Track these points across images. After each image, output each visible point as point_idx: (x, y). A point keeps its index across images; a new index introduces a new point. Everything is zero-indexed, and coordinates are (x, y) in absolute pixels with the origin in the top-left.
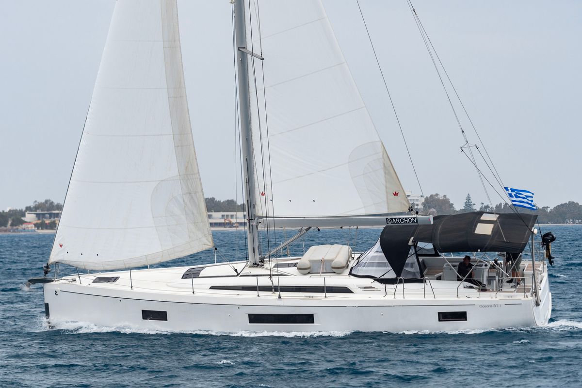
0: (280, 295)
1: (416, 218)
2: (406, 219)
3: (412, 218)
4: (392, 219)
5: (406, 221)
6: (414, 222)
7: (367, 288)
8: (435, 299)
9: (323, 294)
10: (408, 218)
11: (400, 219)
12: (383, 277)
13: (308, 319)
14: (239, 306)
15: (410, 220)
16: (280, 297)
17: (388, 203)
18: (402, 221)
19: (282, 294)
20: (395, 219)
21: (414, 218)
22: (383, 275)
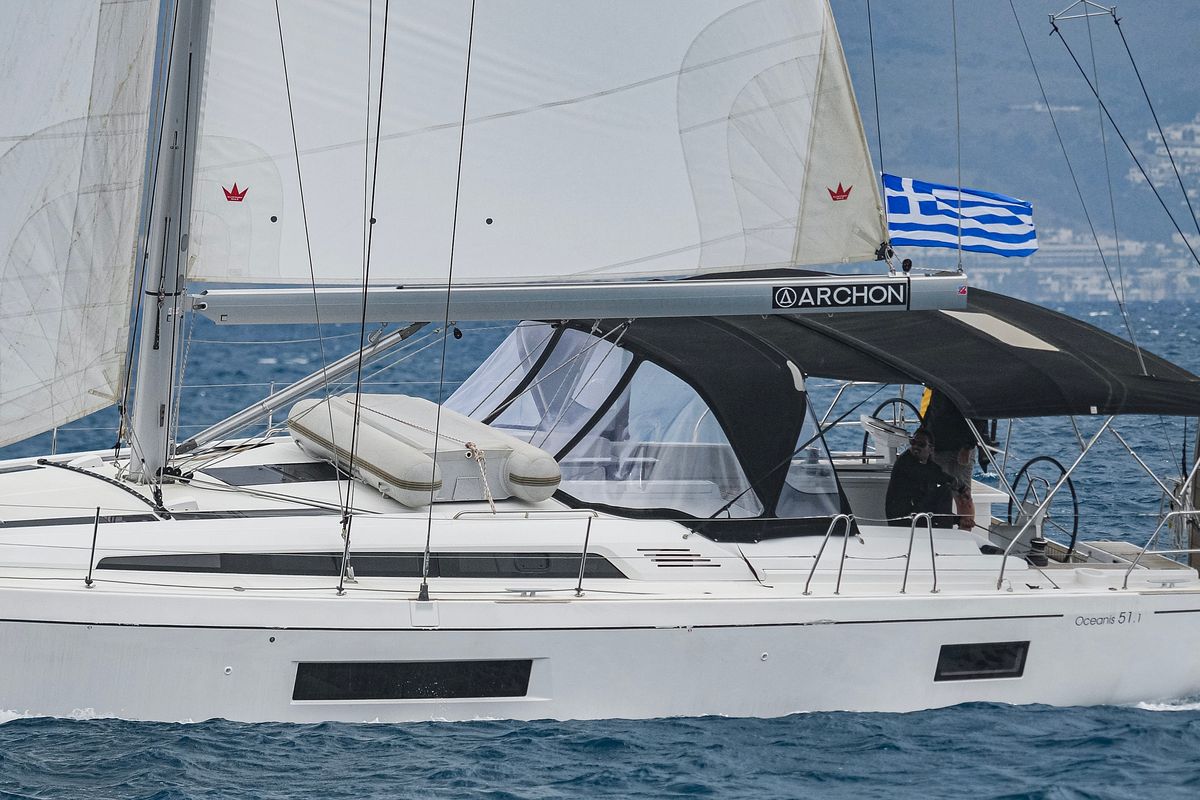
0: (424, 588)
1: (907, 285)
2: (860, 288)
3: (885, 286)
4: (800, 290)
5: (860, 300)
6: (895, 301)
7: (668, 558)
8: (935, 597)
9: (573, 582)
10: (870, 286)
11: (833, 288)
12: (723, 515)
13: (511, 677)
14: (272, 633)
15: (878, 294)
16: (424, 595)
17: (800, 229)
18: (842, 296)
19: (436, 584)
20: (813, 289)
21: (896, 286)
22: (725, 508)
